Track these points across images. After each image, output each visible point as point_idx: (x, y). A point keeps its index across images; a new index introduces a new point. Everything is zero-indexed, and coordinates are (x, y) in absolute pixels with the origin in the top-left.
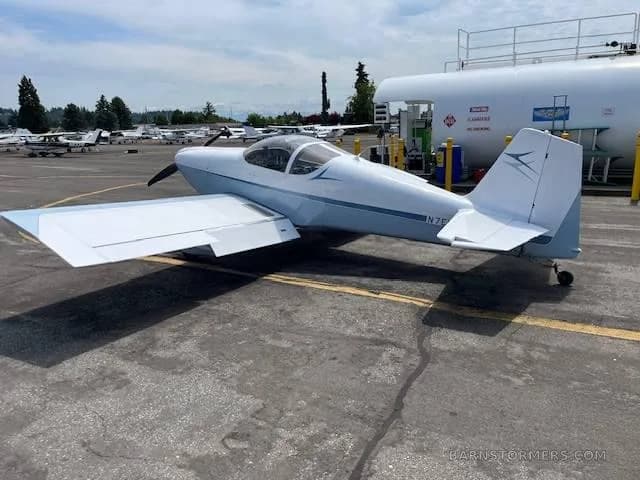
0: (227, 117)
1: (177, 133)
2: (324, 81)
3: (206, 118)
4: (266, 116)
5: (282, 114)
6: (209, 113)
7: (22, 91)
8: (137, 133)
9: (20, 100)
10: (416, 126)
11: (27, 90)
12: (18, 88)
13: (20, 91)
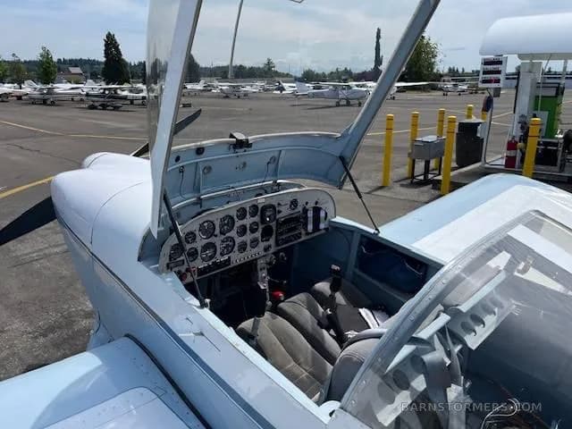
0: (286, 72)
1: (234, 87)
2: (378, 37)
3: (266, 73)
4: (320, 72)
5: (334, 70)
6: (270, 69)
7: (107, 45)
8: (199, 86)
9: (105, 53)
10: (542, 93)
11: (111, 44)
12: (104, 43)
13: (105, 45)
